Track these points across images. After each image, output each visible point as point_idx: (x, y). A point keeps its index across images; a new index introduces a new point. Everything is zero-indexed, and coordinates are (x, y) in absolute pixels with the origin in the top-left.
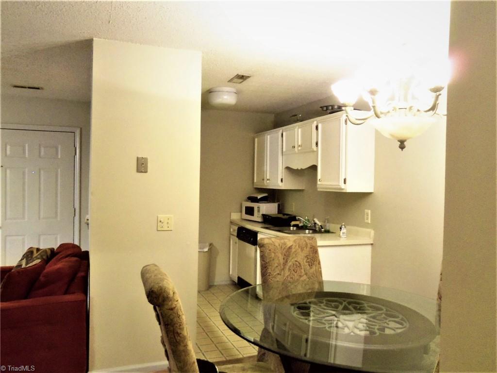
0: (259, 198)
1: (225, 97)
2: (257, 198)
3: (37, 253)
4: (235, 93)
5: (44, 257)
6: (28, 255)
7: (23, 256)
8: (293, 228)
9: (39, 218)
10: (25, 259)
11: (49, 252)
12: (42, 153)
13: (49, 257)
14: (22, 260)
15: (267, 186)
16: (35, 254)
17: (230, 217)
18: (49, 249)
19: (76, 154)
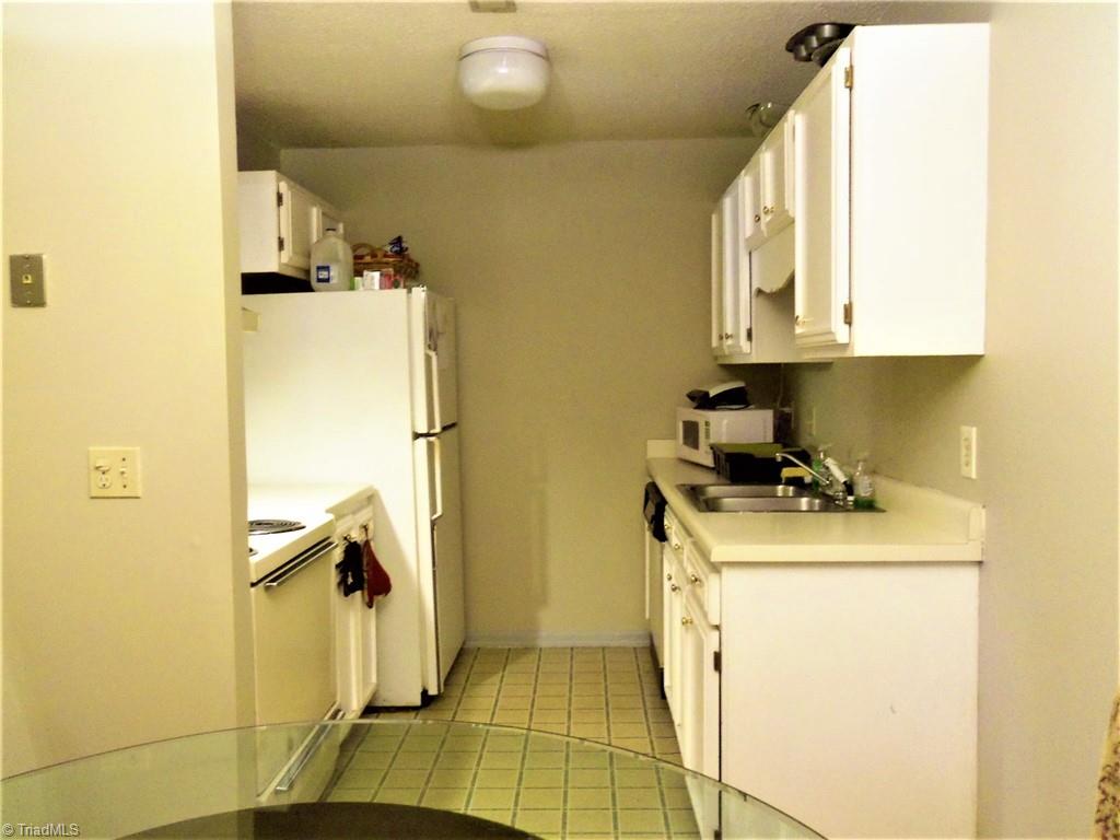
0: (713, 393)
1: (503, 70)
2: (707, 394)
4: (538, 55)
8: (785, 491)
15: (731, 355)
17: (646, 454)
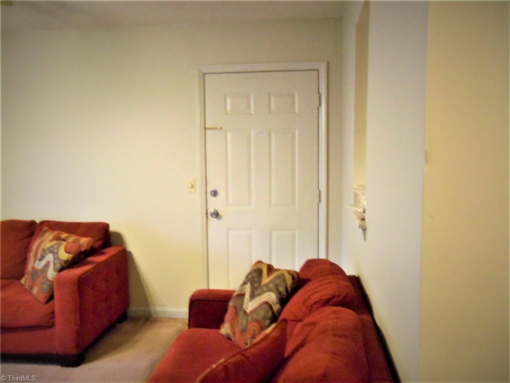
3: (268, 275)
5: (282, 289)
6: (253, 278)
7: (247, 277)
9: (270, 203)
10: (249, 284)
11: (289, 281)
12: (273, 106)
13: (289, 289)
14: (245, 283)
16: (265, 280)
18: (289, 272)
19: (320, 105)
